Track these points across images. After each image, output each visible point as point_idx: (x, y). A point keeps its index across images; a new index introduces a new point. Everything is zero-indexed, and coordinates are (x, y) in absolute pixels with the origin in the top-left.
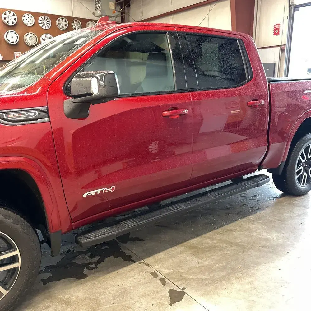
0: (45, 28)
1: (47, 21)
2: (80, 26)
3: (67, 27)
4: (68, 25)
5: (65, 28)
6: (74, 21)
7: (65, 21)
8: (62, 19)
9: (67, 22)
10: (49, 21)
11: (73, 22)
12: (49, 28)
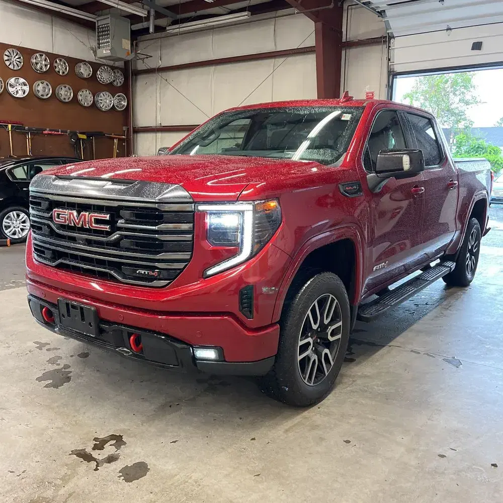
0: (14, 68)
1: (17, 57)
2: (66, 68)
3: (48, 68)
4: (49, 66)
5: (44, 70)
6: (58, 61)
7: (45, 60)
8: (41, 55)
9: (49, 61)
10: (19, 58)
11: (56, 62)
12: (20, 68)
